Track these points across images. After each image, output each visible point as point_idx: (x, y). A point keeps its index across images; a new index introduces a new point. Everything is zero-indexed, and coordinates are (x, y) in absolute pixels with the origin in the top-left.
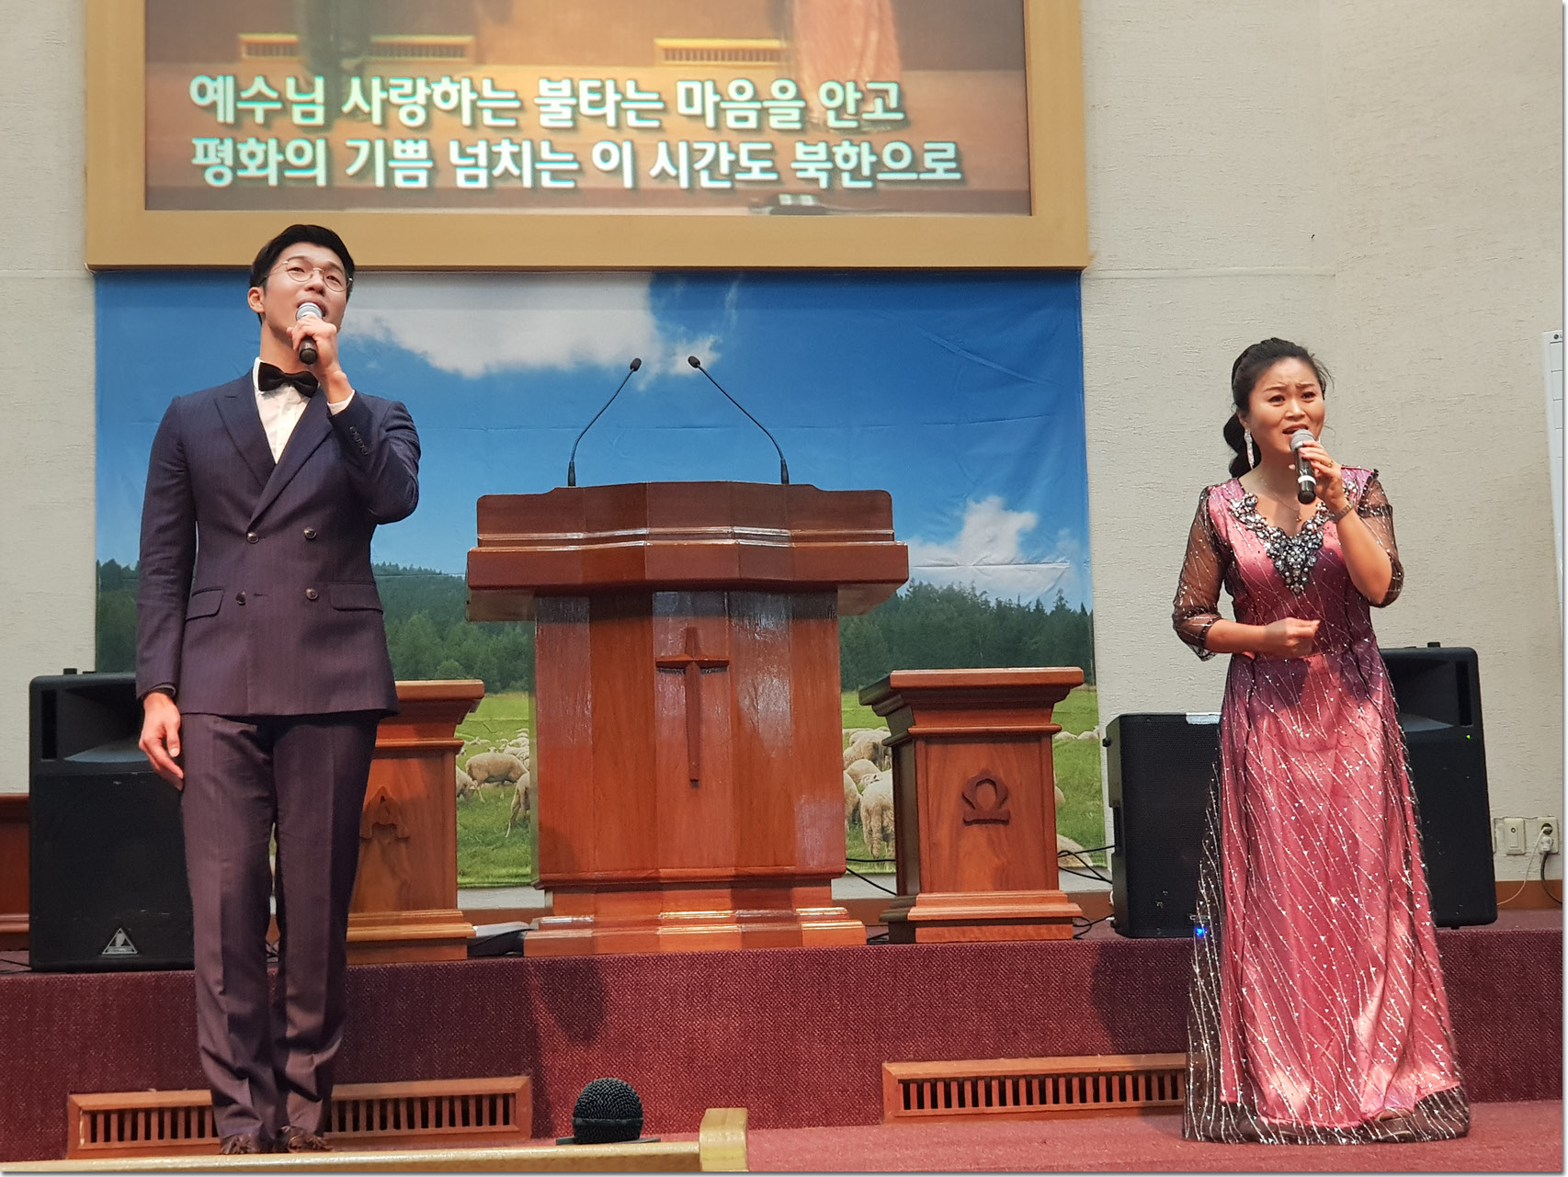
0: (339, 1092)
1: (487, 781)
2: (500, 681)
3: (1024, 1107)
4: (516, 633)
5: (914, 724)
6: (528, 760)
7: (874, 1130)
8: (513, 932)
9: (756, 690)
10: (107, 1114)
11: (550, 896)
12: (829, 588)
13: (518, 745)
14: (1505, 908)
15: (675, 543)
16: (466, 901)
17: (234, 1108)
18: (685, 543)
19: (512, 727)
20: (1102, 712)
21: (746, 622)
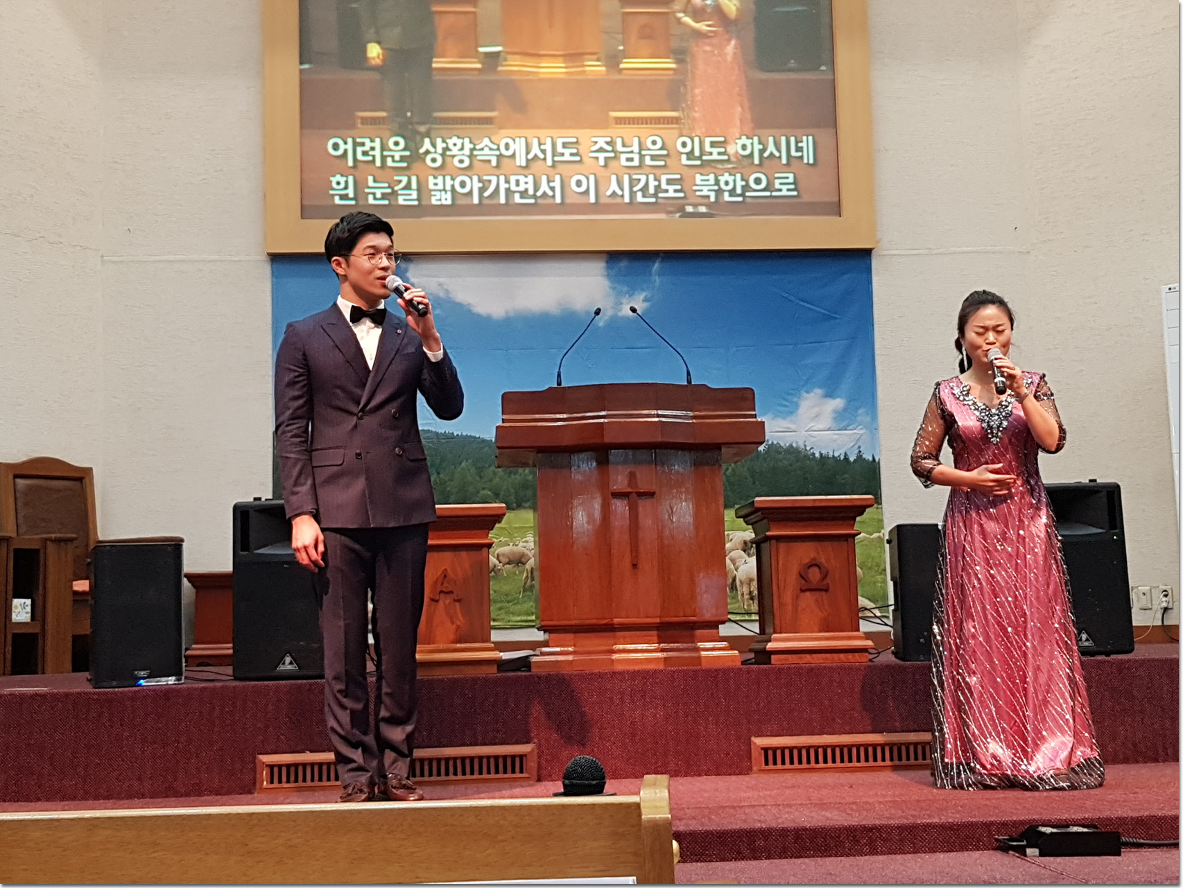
0: (418, 753)
1: (509, 563)
2: (516, 503)
3: (838, 764)
4: (525, 474)
5: (769, 530)
6: (533, 551)
7: (746, 778)
8: (524, 657)
9: (672, 508)
10: (280, 766)
11: (547, 636)
12: (717, 447)
13: (527, 542)
14: (1140, 642)
15: (622, 420)
16: (496, 636)
17: (353, 765)
18: (629, 420)
19: (523, 530)
20: (886, 521)
21: (666, 468)
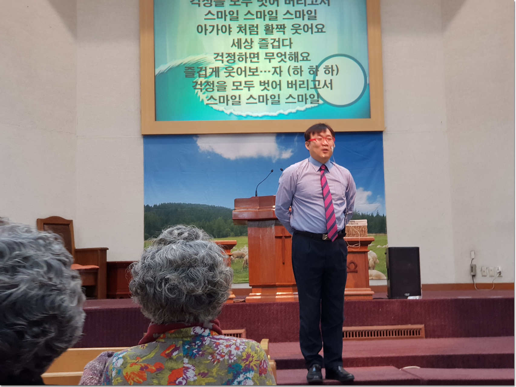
1: (237, 257)
6: (247, 253)
11: (251, 288)
13: (244, 249)
19: (243, 245)
